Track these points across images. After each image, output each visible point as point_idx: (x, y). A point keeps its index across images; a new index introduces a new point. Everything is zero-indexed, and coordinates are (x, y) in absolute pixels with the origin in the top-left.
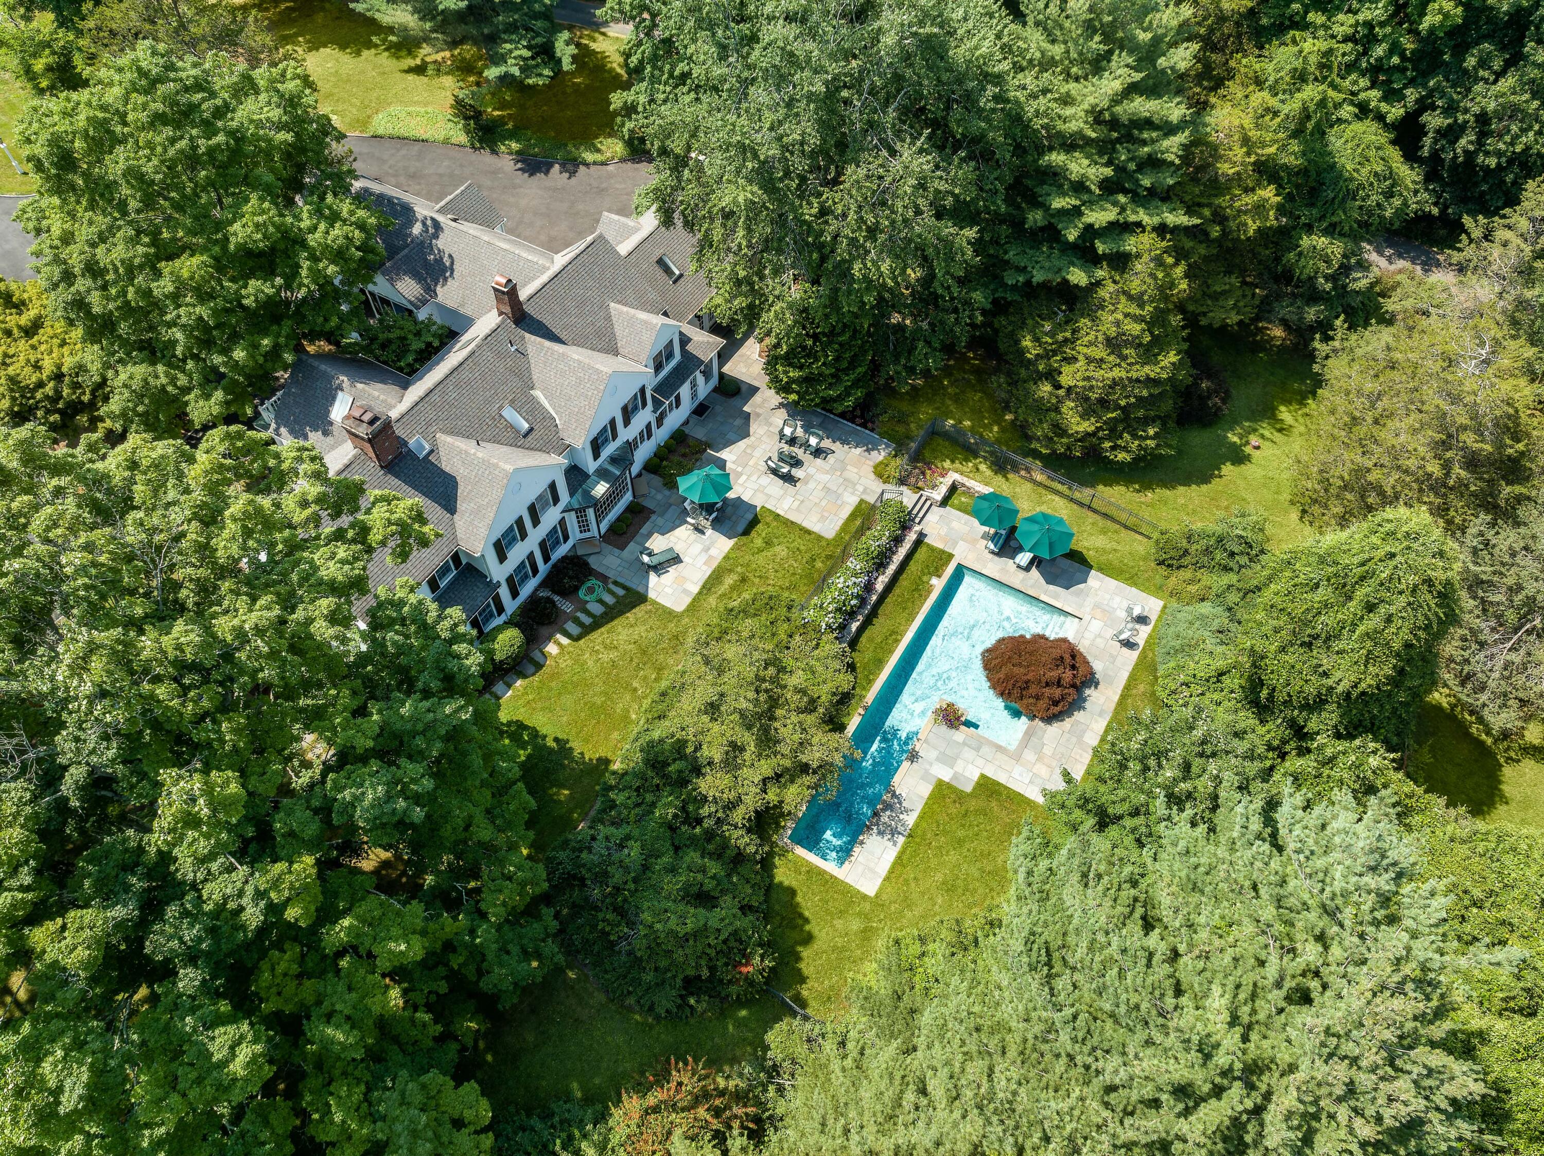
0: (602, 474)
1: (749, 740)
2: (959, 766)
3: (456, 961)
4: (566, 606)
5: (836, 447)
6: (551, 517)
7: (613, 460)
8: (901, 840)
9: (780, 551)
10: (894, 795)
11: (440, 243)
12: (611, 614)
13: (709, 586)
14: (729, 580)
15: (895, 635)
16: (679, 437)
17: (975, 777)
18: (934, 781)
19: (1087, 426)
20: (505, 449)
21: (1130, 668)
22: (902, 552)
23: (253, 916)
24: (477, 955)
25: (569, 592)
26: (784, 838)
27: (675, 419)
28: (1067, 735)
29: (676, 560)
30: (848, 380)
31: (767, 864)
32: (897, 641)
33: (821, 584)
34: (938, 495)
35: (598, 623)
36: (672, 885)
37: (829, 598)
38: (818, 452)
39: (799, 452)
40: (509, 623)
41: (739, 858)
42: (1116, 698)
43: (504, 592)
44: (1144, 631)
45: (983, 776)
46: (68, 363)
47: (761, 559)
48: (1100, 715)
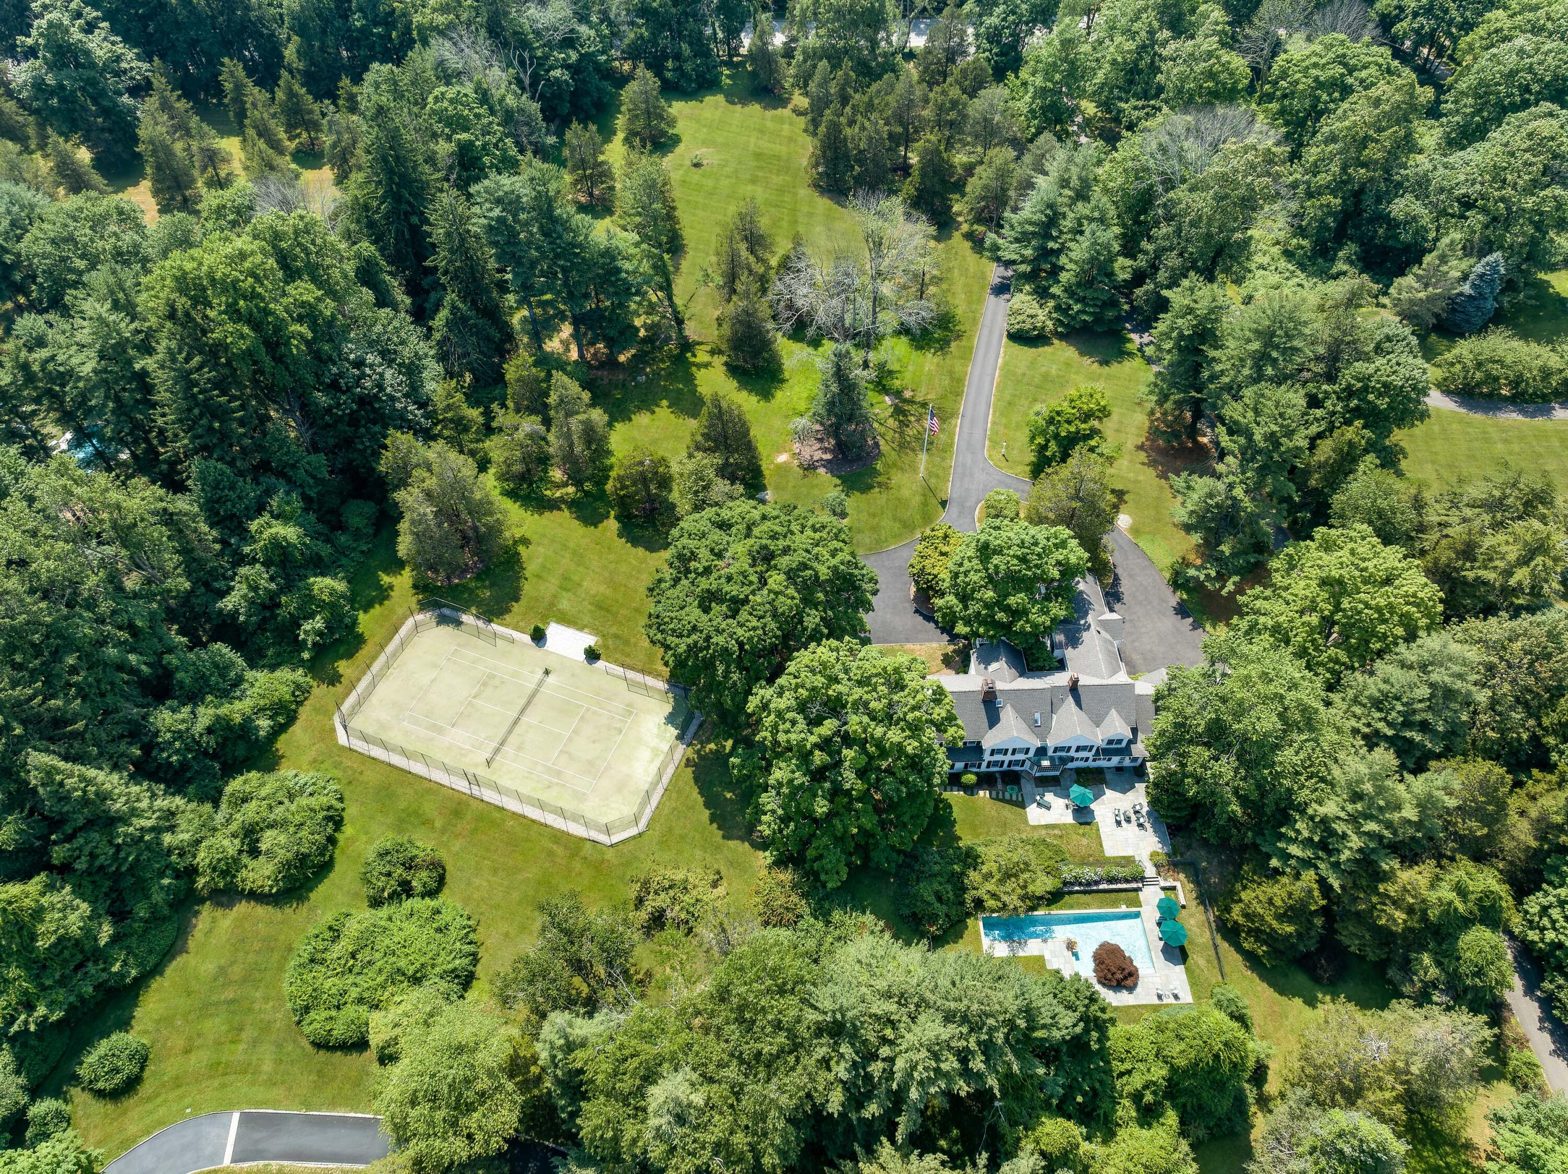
0: (1052, 759)
1: (998, 876)
2: (1055, 961)
3: (871, 841)
4: (1000, 786)
5: (1150, 830)
6: (1020, 757)
7: (1060, 758)
8: (1012, 955)
9: (1085, 841)
10: (1026, 943)
11: (1085, 634)
12: (1010, 802)
13: (1047, 827)
14: (1056, 832)
15: (1087, 905)
16: (1100, 771)
18: (1041, 954)
19: (1241, 920)
20: (1024, 726)
21: (1149, 1003)
22: (1124, 886)
23: (847, 786)
24: (877, 845)
25: (1005, 783)
26: (981, 915)
27: (1103, 763)
29: (1048, 808)
30: (1171, 813)
31: (969, 915)
33: (1083, 863)
34: (1163, 883)
35: (1003, 800)
36: (936, 886)
37: (1077, 871)
38: (1140, 825)
39: (1133, 818)
40: (977, 774)
41: (962, 903)
42: (1133, 1004)
43: (984, 764)
44: (1172, 1001)
46: (941, 576)
47: (1075, 837)
48: (1119, 1001)
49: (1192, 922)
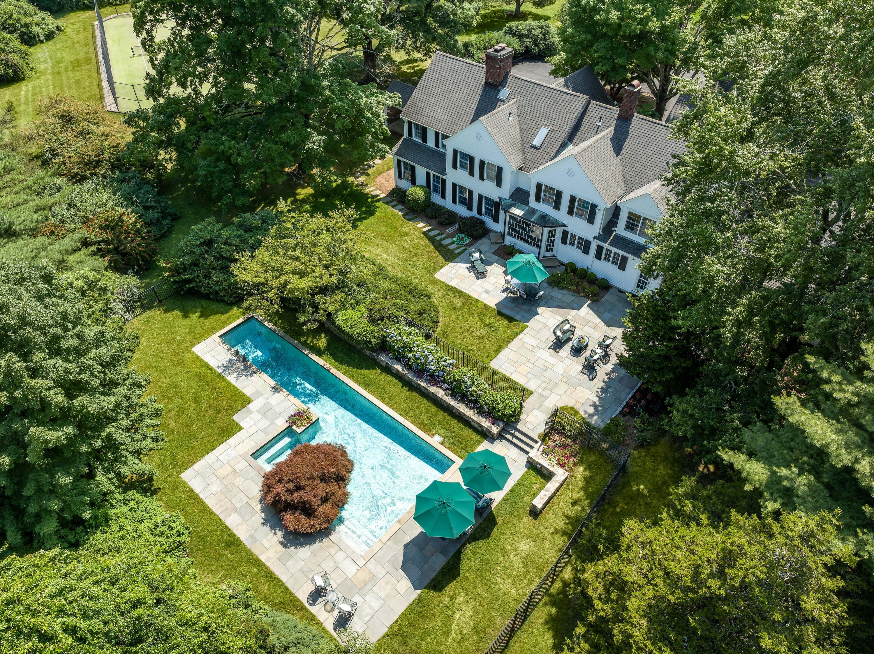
2: (256, 416)
4: (451, 230)
6: (491, 189)
8: (220, 371)
9: (482, 334)
10: (254, 372)
12: (441, 248)
13: (454, 292)
15: (390, 401)
16: (603, 285)
17: (242, 424)
18: (252, 398)
20: (516, 135)
21: (289, 585)
25: (460, 230)
28: (246, 500)
29: (481, 276)
32: (383, 400)
39: (590, 354)
42: (263, 558)
43: (449, 188)
45: (241, 429)
47: (474, 321)
48: (252, 536)
49: (525, 546)
